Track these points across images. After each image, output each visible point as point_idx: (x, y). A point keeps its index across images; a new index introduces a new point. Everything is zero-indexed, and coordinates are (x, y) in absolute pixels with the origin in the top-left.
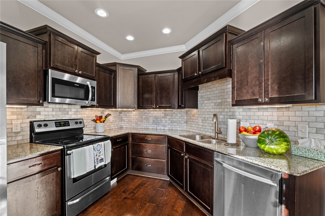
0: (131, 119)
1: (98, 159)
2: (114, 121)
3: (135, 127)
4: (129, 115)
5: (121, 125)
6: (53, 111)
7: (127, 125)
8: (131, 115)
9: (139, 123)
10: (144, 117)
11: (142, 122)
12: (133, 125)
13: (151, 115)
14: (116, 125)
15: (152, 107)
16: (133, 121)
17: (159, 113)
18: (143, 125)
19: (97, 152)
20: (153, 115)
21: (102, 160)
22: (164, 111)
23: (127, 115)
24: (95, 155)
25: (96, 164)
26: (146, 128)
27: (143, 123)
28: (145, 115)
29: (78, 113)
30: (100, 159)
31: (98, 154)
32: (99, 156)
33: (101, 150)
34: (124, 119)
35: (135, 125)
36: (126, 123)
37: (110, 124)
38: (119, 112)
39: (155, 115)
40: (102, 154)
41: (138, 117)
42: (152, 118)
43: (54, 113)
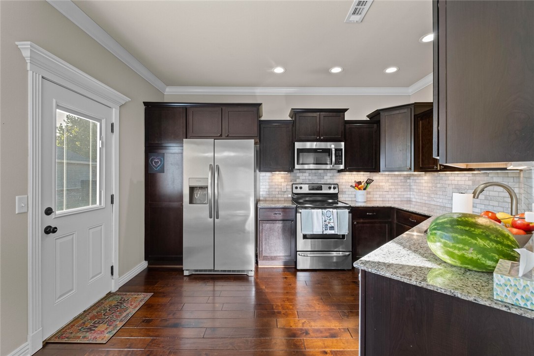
0: (422, 188)
1: (327, 225)
2: (393, 190)
3: (427, 202)
4: (419, 182)
5: (409, 196)
6: (309, 176)
7: (417, 197)
8: (422, 181)
9: (433, 196)
10: (439, 185)
11: (437, 194)
12: (424, 198)
13: (449, 182)
14: (396, 196)
15: (433, 168)
16: (424, 191)
17: (464, 178)
18: (438, 200)
19: (326, 218)
20: (453, 182)
21: (332, 228)
22: (471, 175)
23: (417, 181)
24: (324, 220)
25: (324, 229)
26: (442, 205)
27: (438, 196)
28: (441, 182)
29: (334, 178)
30: (329, 225)
31: (328, 221)
32: (329, 223)
33: (331, 217)
34: (413, 187)
35: (426, 198)
36: (415, 193)
37: (384, 193)
38: (404, 177)
39: (456, 183)
40: (332, 221)
41: (430, 185)
42: (451, 187)
43: (310, 178)
